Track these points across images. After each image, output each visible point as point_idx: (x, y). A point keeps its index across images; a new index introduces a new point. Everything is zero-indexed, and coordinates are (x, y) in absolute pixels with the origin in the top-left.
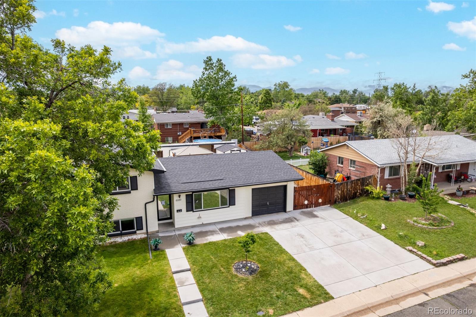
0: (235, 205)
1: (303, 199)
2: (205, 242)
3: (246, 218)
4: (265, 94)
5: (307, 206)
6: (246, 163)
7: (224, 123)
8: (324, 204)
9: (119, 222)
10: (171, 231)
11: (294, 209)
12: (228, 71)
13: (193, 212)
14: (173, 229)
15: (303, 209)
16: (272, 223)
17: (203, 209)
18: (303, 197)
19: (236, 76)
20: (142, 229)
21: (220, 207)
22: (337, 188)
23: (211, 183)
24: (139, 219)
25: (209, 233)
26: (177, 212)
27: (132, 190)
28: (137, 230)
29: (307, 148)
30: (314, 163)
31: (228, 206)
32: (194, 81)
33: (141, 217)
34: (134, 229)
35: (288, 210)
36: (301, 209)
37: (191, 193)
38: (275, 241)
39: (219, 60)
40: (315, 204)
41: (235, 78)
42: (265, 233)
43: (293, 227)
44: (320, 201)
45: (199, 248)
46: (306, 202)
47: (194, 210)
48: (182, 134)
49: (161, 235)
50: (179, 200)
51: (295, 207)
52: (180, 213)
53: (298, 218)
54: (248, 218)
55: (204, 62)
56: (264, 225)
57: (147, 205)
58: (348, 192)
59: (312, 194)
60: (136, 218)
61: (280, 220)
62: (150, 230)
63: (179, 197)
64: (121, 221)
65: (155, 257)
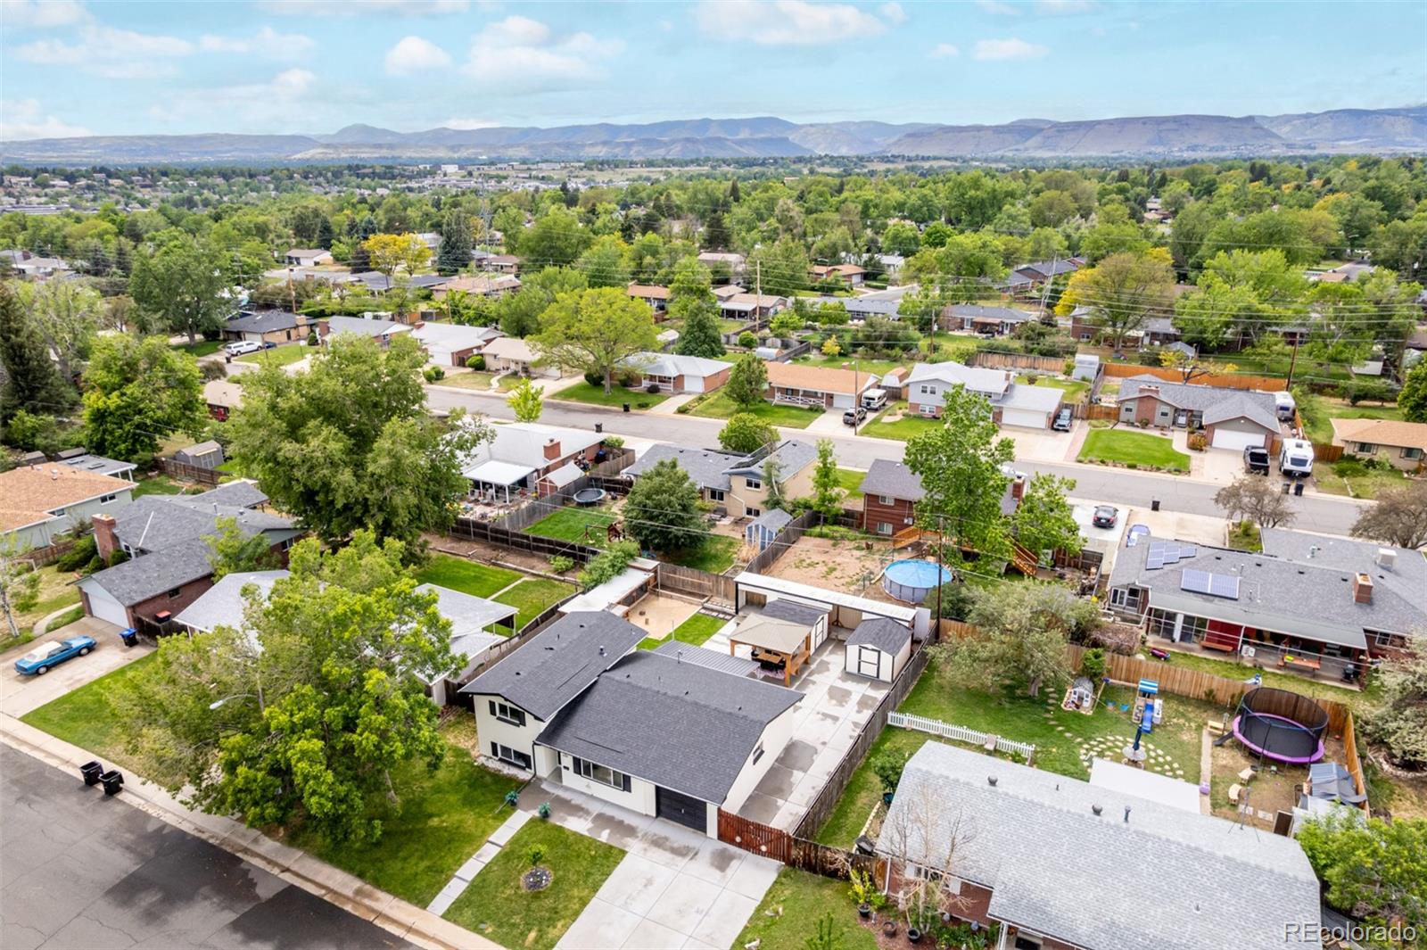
0: (630, 792)
1: (732, 831)
2: (559, 823)
5: (740, 845)
8: (770, 854)
9: (512, 749)
10: (557, 787)
11: (718, 838)
13: (581, 776)
14: (561, 784)
15: (733, 845)
16: (658, 843)
17: (592, 779)
18: (734, 829)
20: (531, 769)
21: (612, 786)
22: (796, 845)
25: (582, 814)
26: (565, 769)
27: (521, 724)
28: (527, 768)
29: (1082, 690)
31: (622, 789)
33: (530, 756)
34: (524, 765)
35: (708, 835)
36: (729, 844)
38: (614, 868)
40: (753, 849)
42: (626, 851)
43: (666, 865)
44: (764, 848)
45: (544, 827)
46: (738, 839)
49: (544, 786)
50: (567, 760)
51: (721, 837)
52: (567, 771)
53: (698, 856)
54: (646, 817)
56: (646, 840)
57: (535, 746)
59: (746, 831)
60: (526, 755)
62: (537, 774)
64: (514, 751)
65: (501, 812)
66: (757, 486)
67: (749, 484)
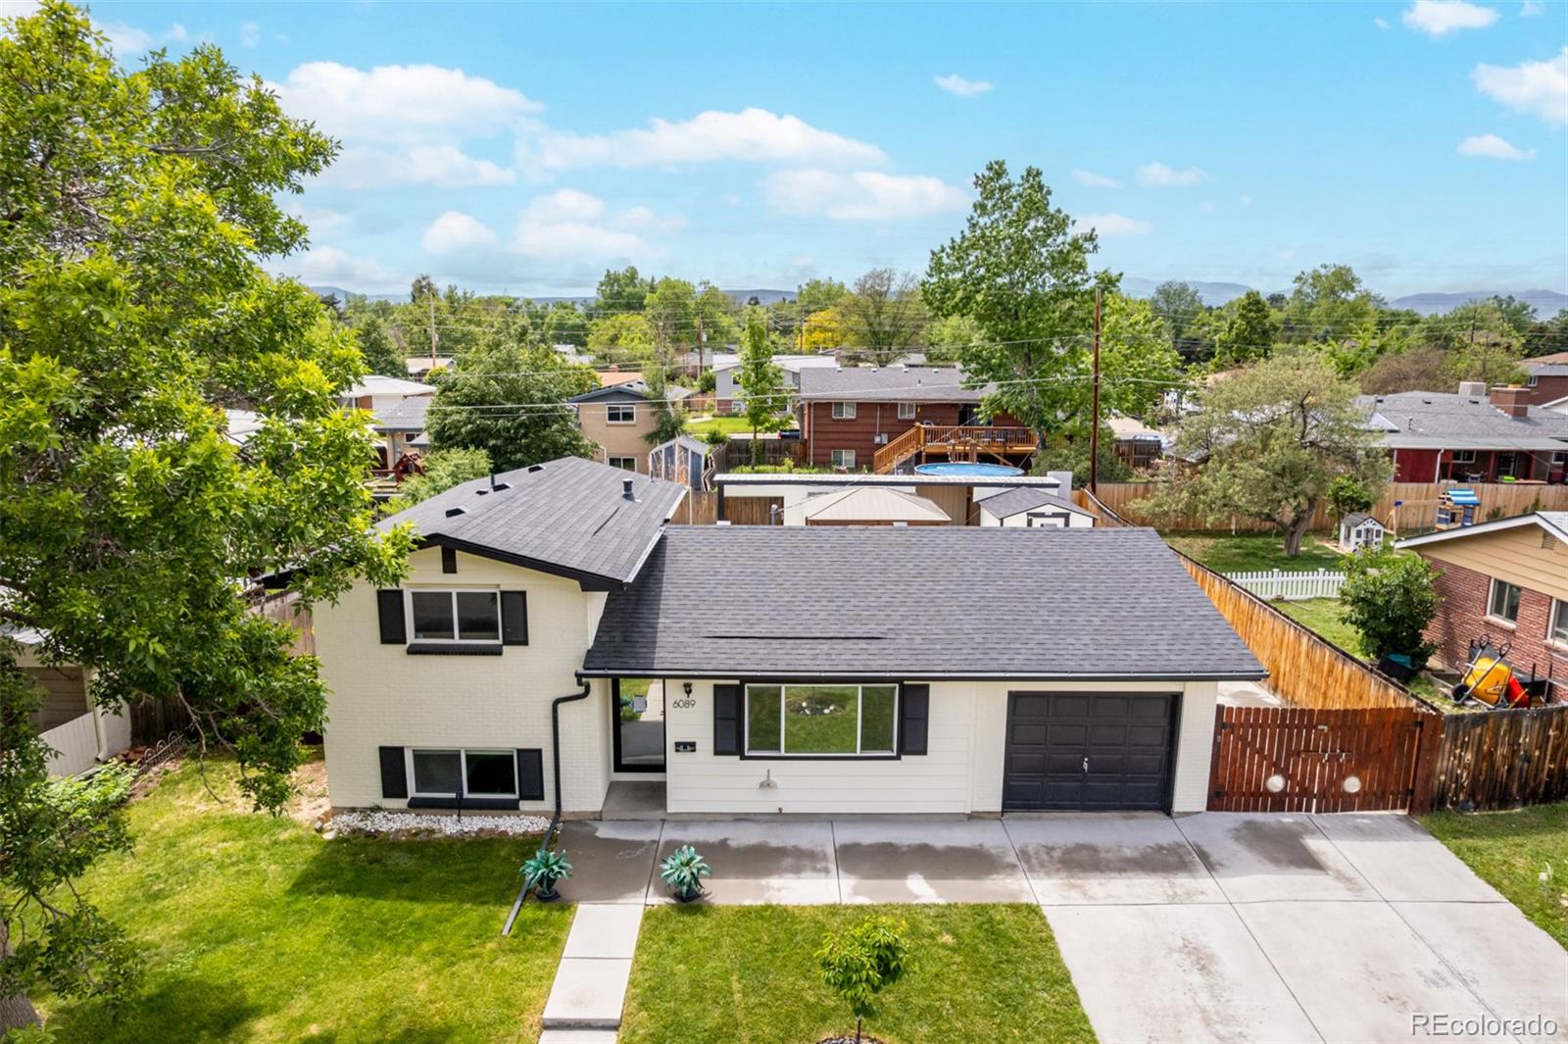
0: (924, 752)
1: (1260, 765)
2: (748, 902)
3: (974, 817)
4: (1244, 308)
5: (1278, 803)
6: (1013, 576)
7: (1031, 409)
8: (1370, 800)
9: (459, 756)
10: (648, 824)
11: (1210, 808)
12: (1059, 211)
13: (743, 758)
14: (659, 814)
15: (1255, 809)
16: (1080, 862)
17: (783, 753)
18: (1263, 758)
19: (1093, 230)
20: (541, 797)
21: (859, 753)
22: (1455, 738)
23: (825, 646)
24: (531, 758)
25: (789, 861)
26: (677, 751)
27: (506, 642)
28: (523, 797)
29: (1369, 526)
30: (1363, 600)
31: (895, 754)
32: (933, 253)
33: (539, 751)
34: (514, 792)
35: (1179, 805)
36: (1246, 810)
37: (737, 682)
38: (1056, 961)
39: (1032, 174)
40: (1323, 795)
41: (1091, 238)
42: (1028, 906)
43: (1173, 899)
44: (1352, 785)
45: (709, 923)
46: (1276, 783)
47: (747, 754)
48: (889, 441)
49: (604, 832)
50: (687, 704)
51: (1219, 798)
52: (685, 757)
53: (1215, 857)
54: (983, 819)
55: (976, 184)
56: (1042, 865)
57: (560, 706)
58: (1518, 763)
59: (1307, 750)
60: (520, 751)
61: (1128, 853)
62: (566, 807)
63: (689, 692)
64: (467, 756)
65: (523, 928)
66: (628, 416)
67: (613, 416)
